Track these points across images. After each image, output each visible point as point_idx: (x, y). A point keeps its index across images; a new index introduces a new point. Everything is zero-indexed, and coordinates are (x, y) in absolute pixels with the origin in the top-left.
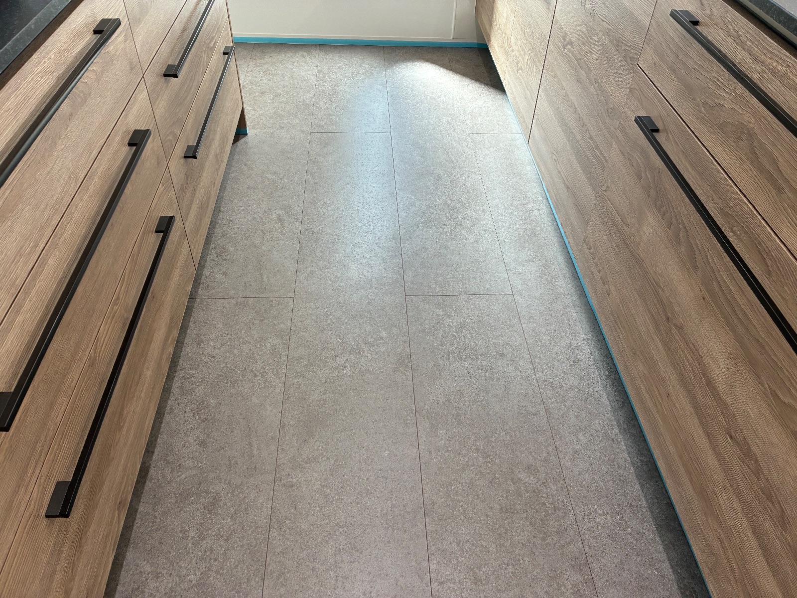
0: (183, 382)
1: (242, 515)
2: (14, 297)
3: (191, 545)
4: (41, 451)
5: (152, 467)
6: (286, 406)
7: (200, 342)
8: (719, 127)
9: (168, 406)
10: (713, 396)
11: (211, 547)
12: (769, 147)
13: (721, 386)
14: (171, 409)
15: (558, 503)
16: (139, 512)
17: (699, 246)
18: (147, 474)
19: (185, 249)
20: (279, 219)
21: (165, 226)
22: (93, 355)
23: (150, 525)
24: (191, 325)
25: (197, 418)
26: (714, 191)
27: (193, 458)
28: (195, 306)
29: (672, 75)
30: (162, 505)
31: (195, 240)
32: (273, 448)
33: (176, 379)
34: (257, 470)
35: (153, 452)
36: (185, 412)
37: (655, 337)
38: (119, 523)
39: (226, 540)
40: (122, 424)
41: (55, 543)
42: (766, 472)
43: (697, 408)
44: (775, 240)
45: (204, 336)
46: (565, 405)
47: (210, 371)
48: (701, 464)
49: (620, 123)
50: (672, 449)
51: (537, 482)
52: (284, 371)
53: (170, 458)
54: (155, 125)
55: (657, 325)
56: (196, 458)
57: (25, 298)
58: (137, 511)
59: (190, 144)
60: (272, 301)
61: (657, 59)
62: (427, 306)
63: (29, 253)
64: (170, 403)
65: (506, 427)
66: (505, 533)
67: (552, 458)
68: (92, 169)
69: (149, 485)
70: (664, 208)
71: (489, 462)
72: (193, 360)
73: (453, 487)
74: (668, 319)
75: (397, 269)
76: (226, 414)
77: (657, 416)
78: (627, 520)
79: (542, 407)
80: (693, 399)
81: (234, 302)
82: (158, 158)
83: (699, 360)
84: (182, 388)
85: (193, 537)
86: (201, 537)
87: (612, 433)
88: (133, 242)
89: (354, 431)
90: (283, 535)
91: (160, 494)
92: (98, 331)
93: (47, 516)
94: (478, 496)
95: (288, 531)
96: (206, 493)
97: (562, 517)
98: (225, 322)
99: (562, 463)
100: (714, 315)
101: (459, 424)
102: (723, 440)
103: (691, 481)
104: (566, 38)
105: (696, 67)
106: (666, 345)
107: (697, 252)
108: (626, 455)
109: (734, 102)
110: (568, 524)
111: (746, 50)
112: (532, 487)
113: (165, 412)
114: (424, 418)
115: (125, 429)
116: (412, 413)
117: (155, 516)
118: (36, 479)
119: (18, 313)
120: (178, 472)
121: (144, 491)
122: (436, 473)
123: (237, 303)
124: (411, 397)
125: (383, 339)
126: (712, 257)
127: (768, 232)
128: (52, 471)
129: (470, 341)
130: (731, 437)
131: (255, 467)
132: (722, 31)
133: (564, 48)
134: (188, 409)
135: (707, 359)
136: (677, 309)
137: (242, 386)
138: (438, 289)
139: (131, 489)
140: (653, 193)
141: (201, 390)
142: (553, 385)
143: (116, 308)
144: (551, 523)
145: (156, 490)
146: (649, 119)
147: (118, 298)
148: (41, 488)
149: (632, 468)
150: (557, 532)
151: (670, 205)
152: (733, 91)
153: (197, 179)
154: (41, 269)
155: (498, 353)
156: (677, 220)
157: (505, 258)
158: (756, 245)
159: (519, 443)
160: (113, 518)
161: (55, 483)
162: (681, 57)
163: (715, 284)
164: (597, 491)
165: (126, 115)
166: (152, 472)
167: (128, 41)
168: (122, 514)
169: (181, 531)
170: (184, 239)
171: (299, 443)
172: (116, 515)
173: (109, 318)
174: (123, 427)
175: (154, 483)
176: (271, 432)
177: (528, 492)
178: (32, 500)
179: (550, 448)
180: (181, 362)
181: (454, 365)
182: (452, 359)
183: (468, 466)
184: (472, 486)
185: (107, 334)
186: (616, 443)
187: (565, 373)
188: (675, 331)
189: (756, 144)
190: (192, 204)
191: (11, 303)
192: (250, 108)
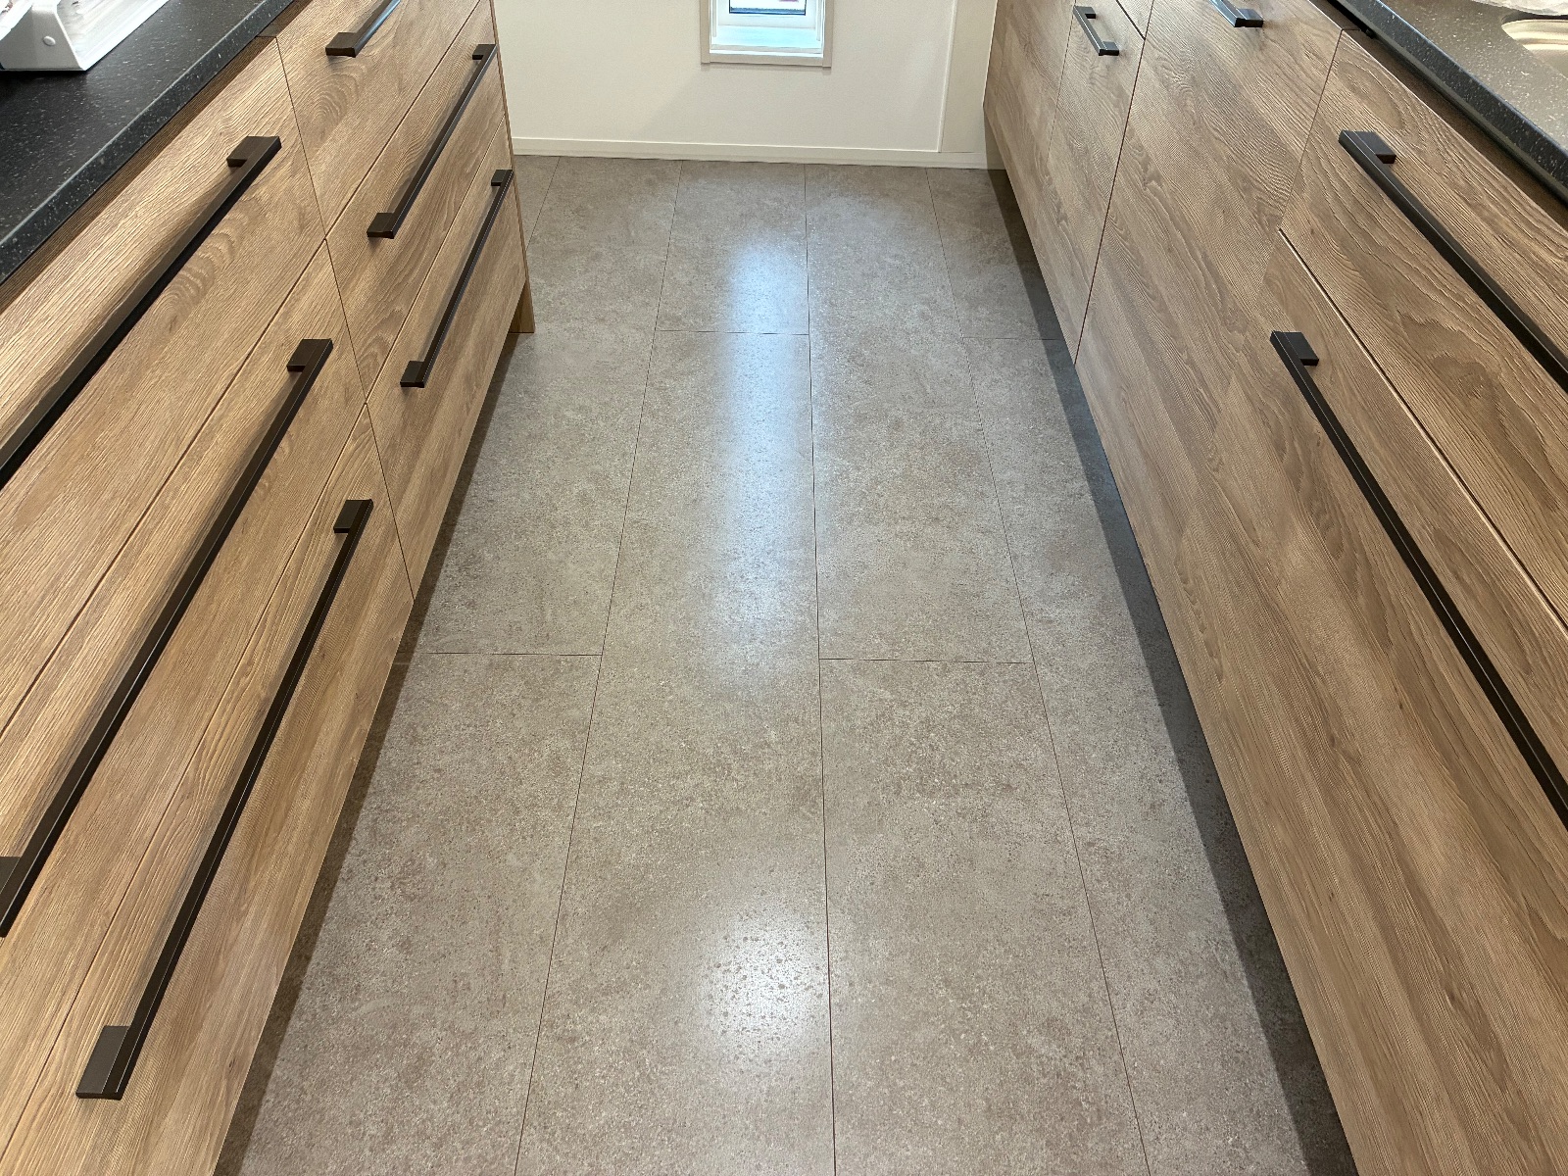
0: (377, 819)
1: (471, 1096)
2: (38, 671)
3: (367, 1152)
4: (76, 967)
5: (304, 987)
6: (571, 874)
7: (415, 740)
8: (1432, 367)
9: (345, 865)
10: (1419, 908)
11: (407, 1157)
12: (1528, 415)
13: (1435, 892)
14: (350, 871)
15: (1106, 1102)
16: (272, 1077)
17: (1393, 598)
18: (295, 1001)
19: (393, 560)
20: (584, 498)
21: (354, 519)
22: (191, 775)
23: (293, 1106)
24: (401, 704)
25: (399, 891)
26: (1421, 493)
27: (384, 974)
28: (411, 668)
29: (1345, 257)
30: (318, 1066)
31: (414, 542)
32: (543, 959)
33: (363, 812)
34: (507, 1005)
35: (308, 959)
36: (376, 879)
37: (1308, 776)
38: (228, 1105)
39: (437, 1146)
40: (243, 909)
41: (94, 1147)
42: (1517, 1077)
43: (1386, 929)
44: (1539, 604)
45: (425, 728)
46: (1128, 896)
47: (429, 798)
48: (1393, 1046)
49: (1246, 340)
50: (1337, 1008)
51: (1065, 1056)
52: (573, 804)
53: (340, 971)
54: (345, 329)
55: (1310, 747)
56: (391, 974)
57: (58, 673)
58: (268, 1076)
59: (415, 359)
60: (559, 662)
61: (1316, 223)
62: (860, 682)
63: (72, 588)
64: (349, 860)
65: (1006, 937)
66: (994, 1161)
67: (1099, 1007)
68: (212, 419)
69: (295, 1024)
70: (1327, 516)
71: (969, 1009)
72: (398, 774)
73: (893, 1058)
74: (1332, 739)
75: (806, 604)
76: (455, 886)
77: (1309, 936)
78: (1247, 1146)
79: (1081, 897)
80: (1380, 910)
81: (486, 661)
82: (347, 390)
83: (1393, 830)
84: (374, 832)
85: (372, 1137)
86: (388, 1138)
87: (1223, 961)
88: (289, 551)
89: (702, 932)
90: (548, 1141)
91: (316, 1044)
92: (204, 728)
93: (80, 1095)
94: (943, 1078)
95: (559, 1132)
96: (405, 1046)
97: (1114, 1133)
98: (466, 702)
99: (1118, 1018)
100: (1421, 744)
101: (912, 927)
102: (1437, 1004)
103: (1374, 1078)
104: (1149, 167)
105: (1390, 246)
106: (1328, 792)
107: (1389, 611)
108: (1251, 1007)
109: (1462, 319)
110: (1124, 1149)
111: (1484, 219)
112: (1056, 1066)
113: (337, 878)
114: (843, 913)
115: (250, 917)
116: (819, 901)
117: (302, 1089)
118: (61, 1023)
119: (43, 702)
120: (353, 1001)
121: (286, 1037)
122: (861, 1026)
123: (491, 665)
124: (819, 867)
125: (769, 746)
126: (1416, 623)
127: (1527, 587)
128: (95, 1006)
129: (943, 757)
130: (1452, 998)
131: (504, 997)
132: (1440, 178)
133: (1144, 185)
134: (383, 873)
135: (1406, 832)
136: (1350, 722)
137: (491, 831)
138: (885, 648)
139: (256, 1035)
140: (1305, 483)
141: (410, 837)
142: (1107, 856)
143: (244, 681)
144: (1090, 1145)
145: (310, 1034)
146: (1299, 338)
147: (250, 663)
148: (70, 1040)
149: (1264, 1038)
150: (1101, 1165)
151: (1338, 512)
152: (1460, 297)
153: (425, 425)
154: (96, 615)
155: (998, 783)
156: (1351, 543)
157: (1021, 588)
158: (1504, 609)
159: (1032, 972)
160: (215, 1095)
161: (100, 1028)
162: (1362, 221)
163: (1424, 682)
164: (1188, 1081)
165: (287, 315)
166: (304, 997)
167: (298, 176)
168: (236, 1086)
169: (351, 1123)
170: (393, 541)
171: (593, 951)
172: (223, 1090)
173: (228, 702)
174: (246, 912)
175: (306, 1021)
176: (539, 927)
177: (1045, 1076)
178: (51, 1063)
179: (1095, 986)
180: (376, 777)
181: (909, 804)
182: (904, 793)
183: (926, 1014)
184: (932, 1056)
185: (222, 733)
186: (1232, 981)
187: (1132, 830)
188: (1345, 766)
189: (1502, 407)
190: (411, 473)
191: (30, 683)
192: (543, 281)
